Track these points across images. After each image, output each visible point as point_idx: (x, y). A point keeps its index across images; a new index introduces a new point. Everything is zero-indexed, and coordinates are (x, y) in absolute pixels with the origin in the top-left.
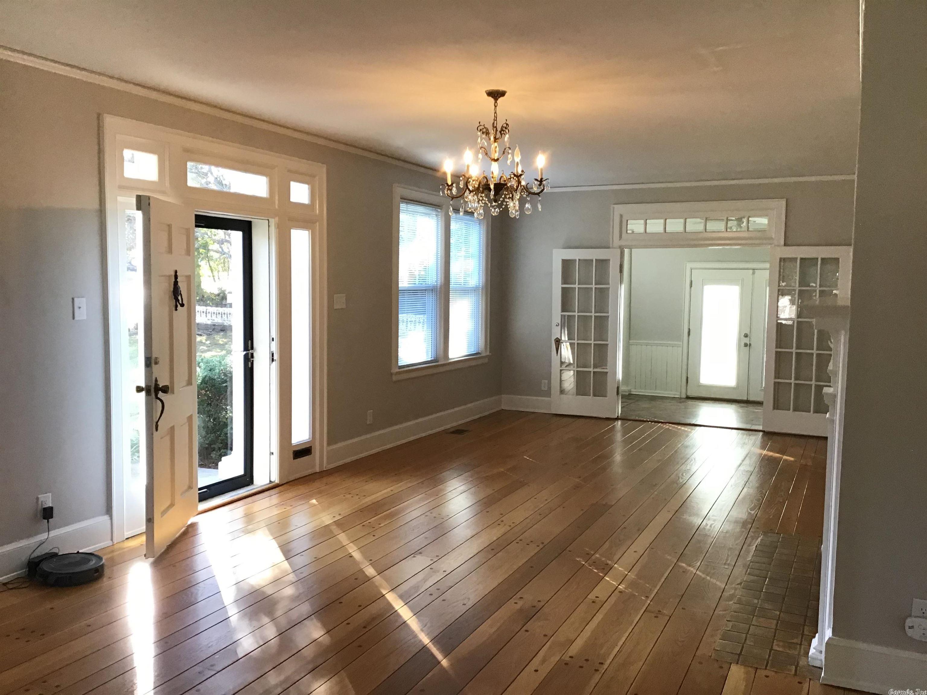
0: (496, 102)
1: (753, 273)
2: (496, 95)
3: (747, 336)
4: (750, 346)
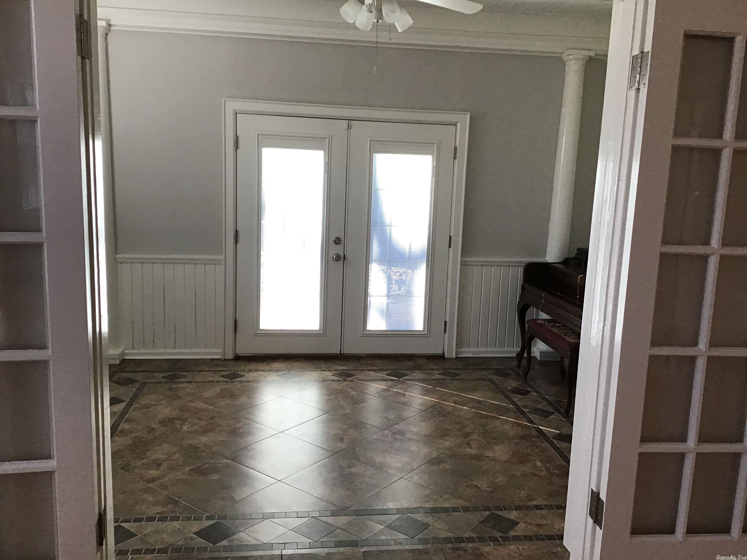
3: (339, 242)
4: (344, 260)
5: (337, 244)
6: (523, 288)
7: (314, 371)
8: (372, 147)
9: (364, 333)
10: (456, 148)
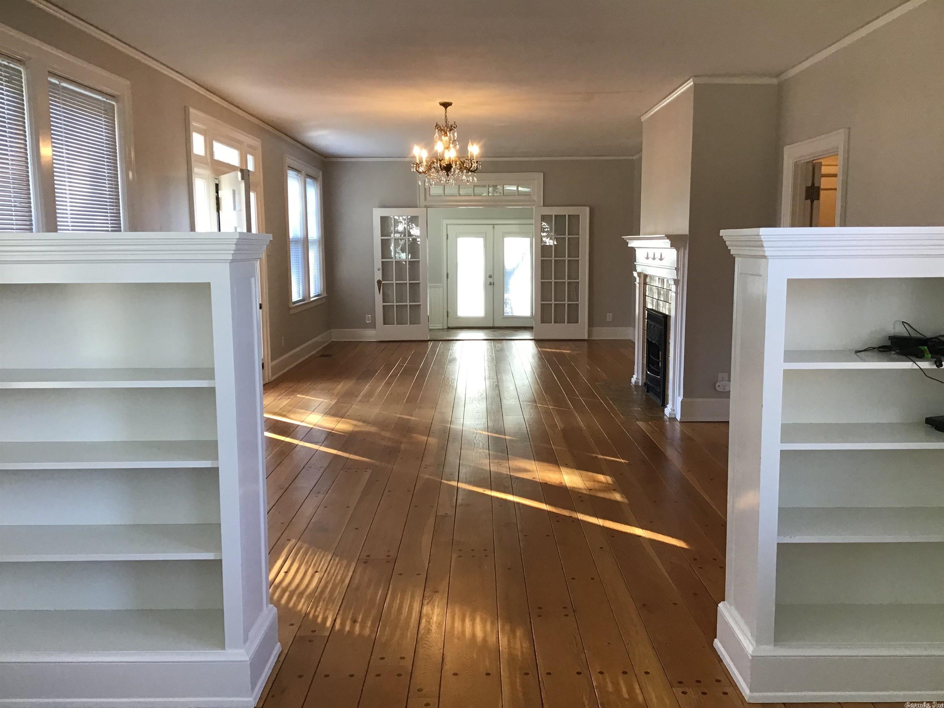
0: (446, 109)
1: (494, 228)
2: (446, 105)
4: (493, 284)
5: (490, 278)
9: (504, 317)
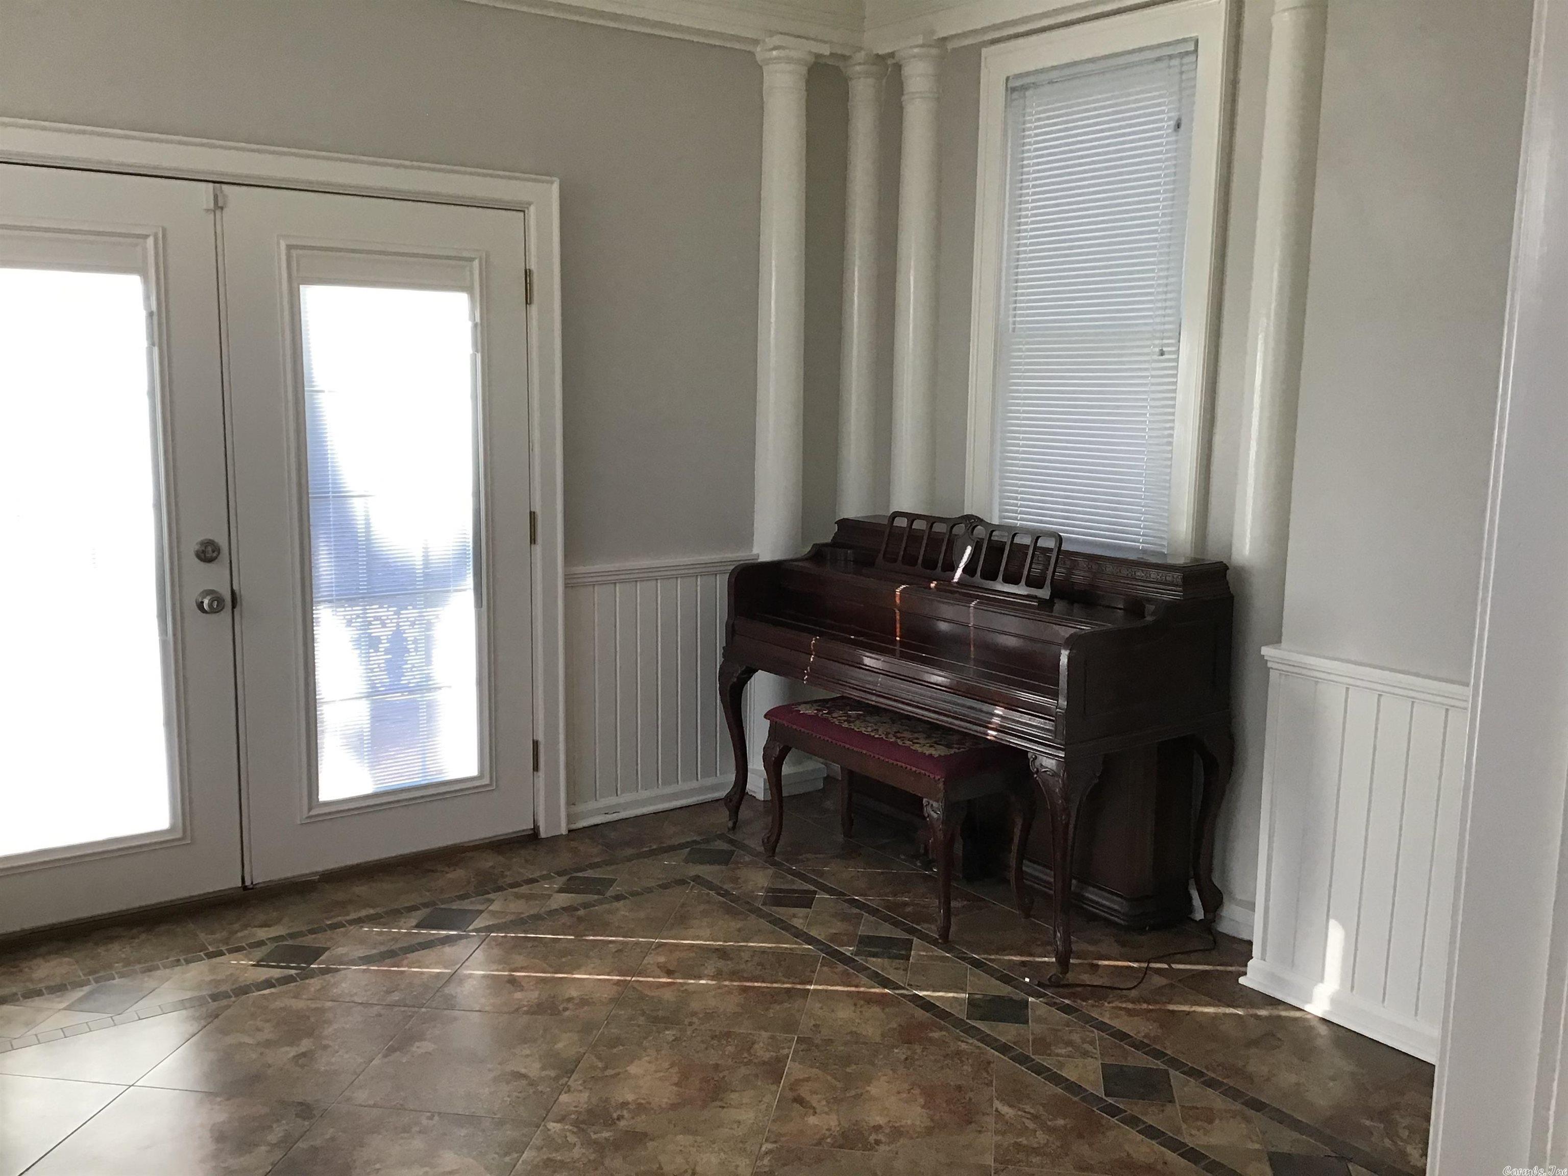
3: (215, 555)
4: (234, 607)
5: (210, 560)
6: (731, 631)
7: (188, 962)
8: (294, 264)
9: (313, 813)
10: (528, 274)
